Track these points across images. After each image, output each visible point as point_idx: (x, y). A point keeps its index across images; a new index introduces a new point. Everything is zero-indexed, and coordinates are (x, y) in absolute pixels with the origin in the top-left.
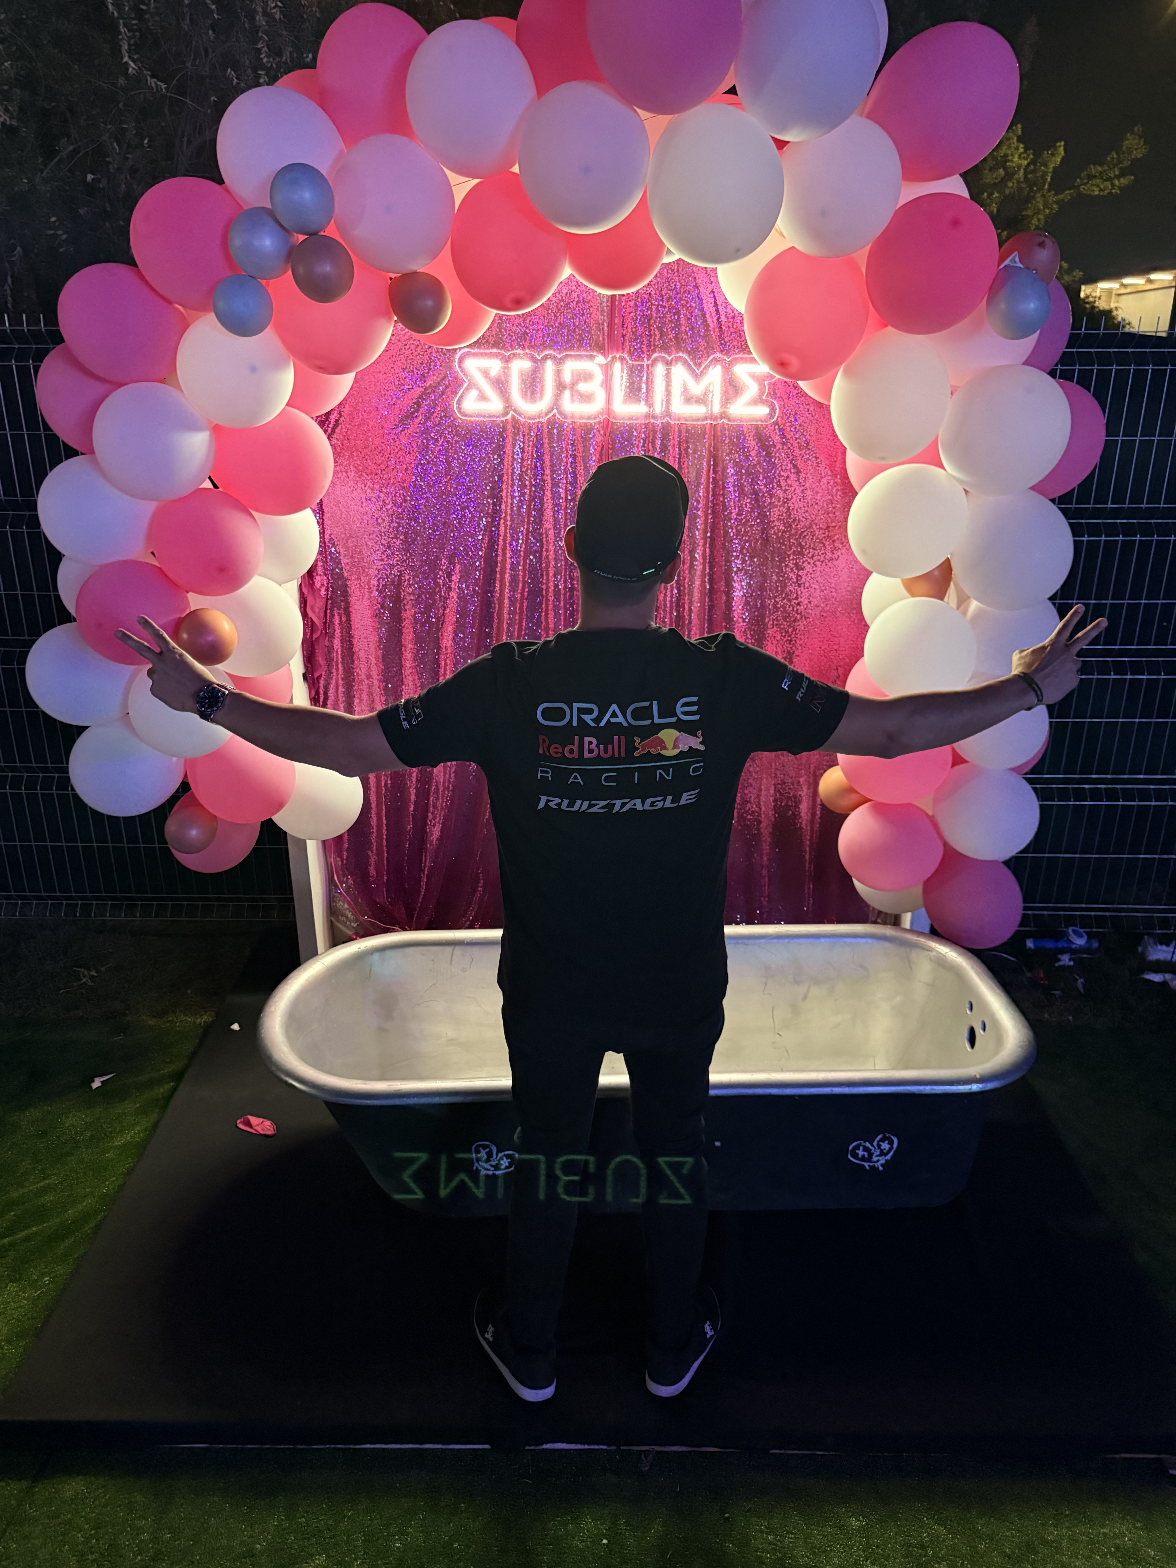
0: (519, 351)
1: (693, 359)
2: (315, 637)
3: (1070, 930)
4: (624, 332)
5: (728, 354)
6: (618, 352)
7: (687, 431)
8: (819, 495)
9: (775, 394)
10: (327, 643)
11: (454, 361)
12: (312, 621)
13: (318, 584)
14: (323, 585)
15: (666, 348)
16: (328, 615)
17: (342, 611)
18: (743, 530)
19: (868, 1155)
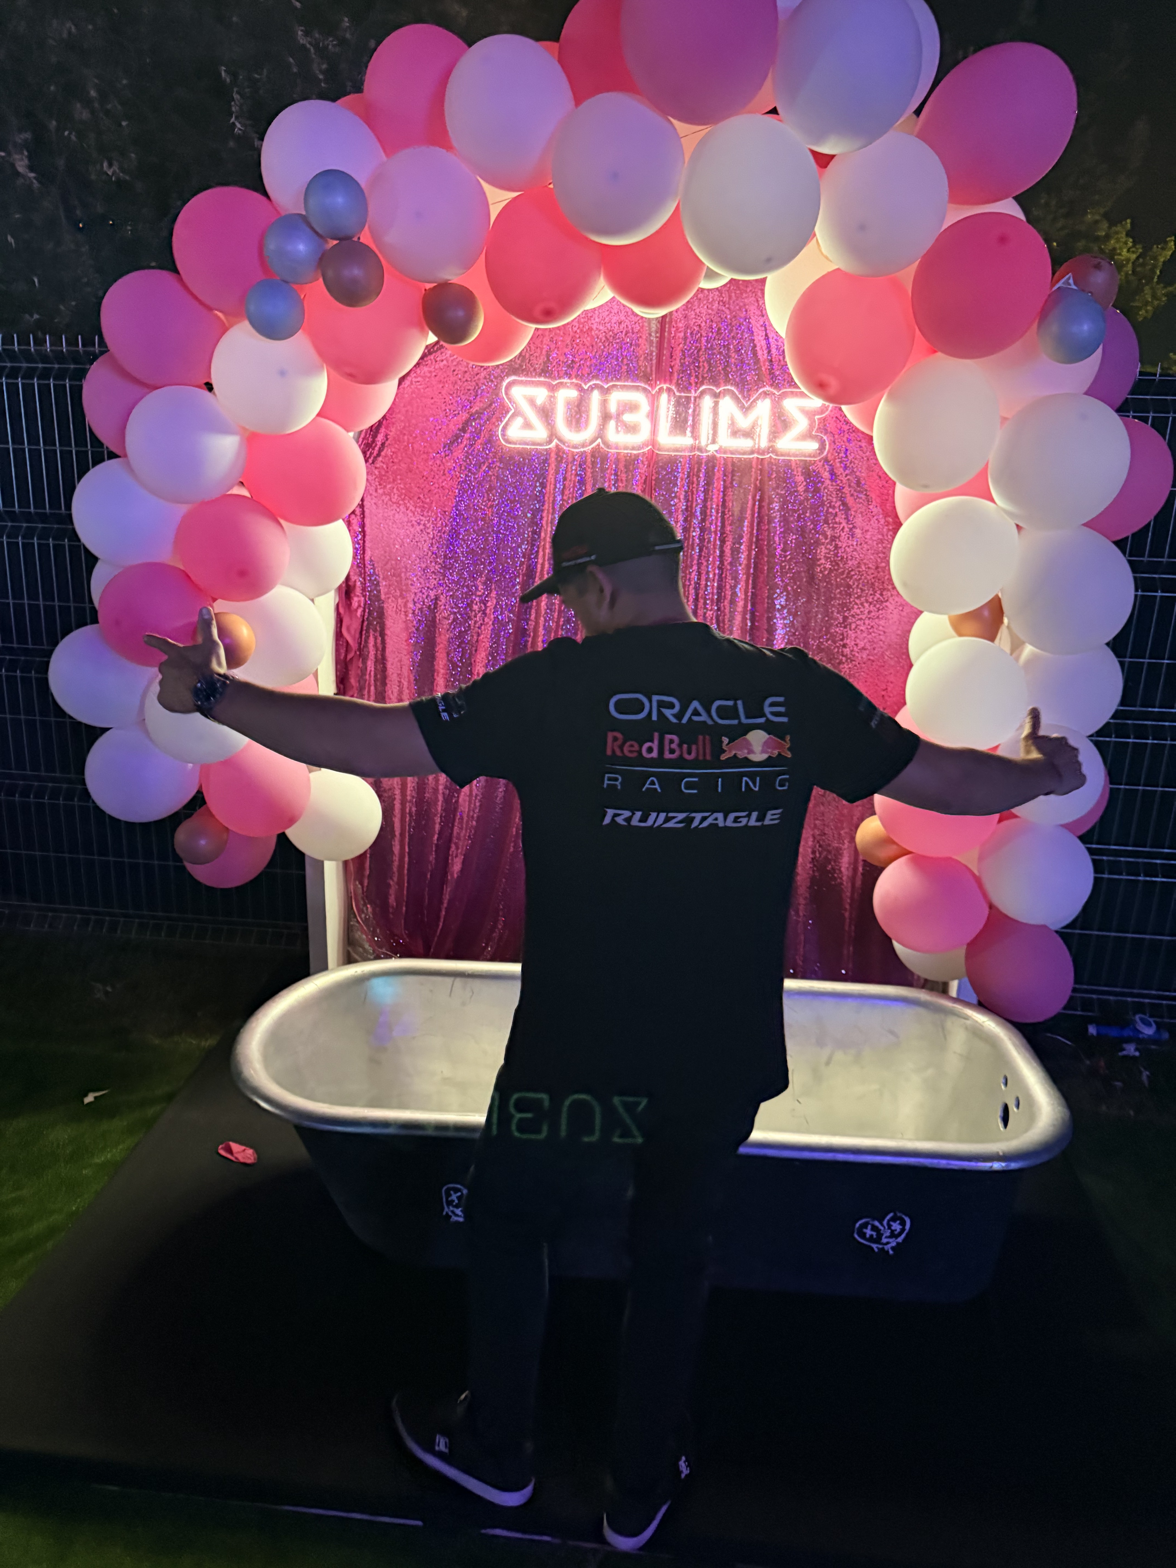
0: (566, 380)
1: (742, 392)
2: (349, 657)
3: (1137, 1017)
4: (672, 364)
5: (778, 387)
6: (665, 383)
7: (733, 464)
8: (869, 533)
9: (826, 430)
10: (361, 665)
11: (500, 389)
12: (347, 642)
13: (355, 604)
14: (359, 606)
15: (715, 382)
16: (364, 637)
17: (378, 634)
18: (787, 567)
19: (877, 1235)
